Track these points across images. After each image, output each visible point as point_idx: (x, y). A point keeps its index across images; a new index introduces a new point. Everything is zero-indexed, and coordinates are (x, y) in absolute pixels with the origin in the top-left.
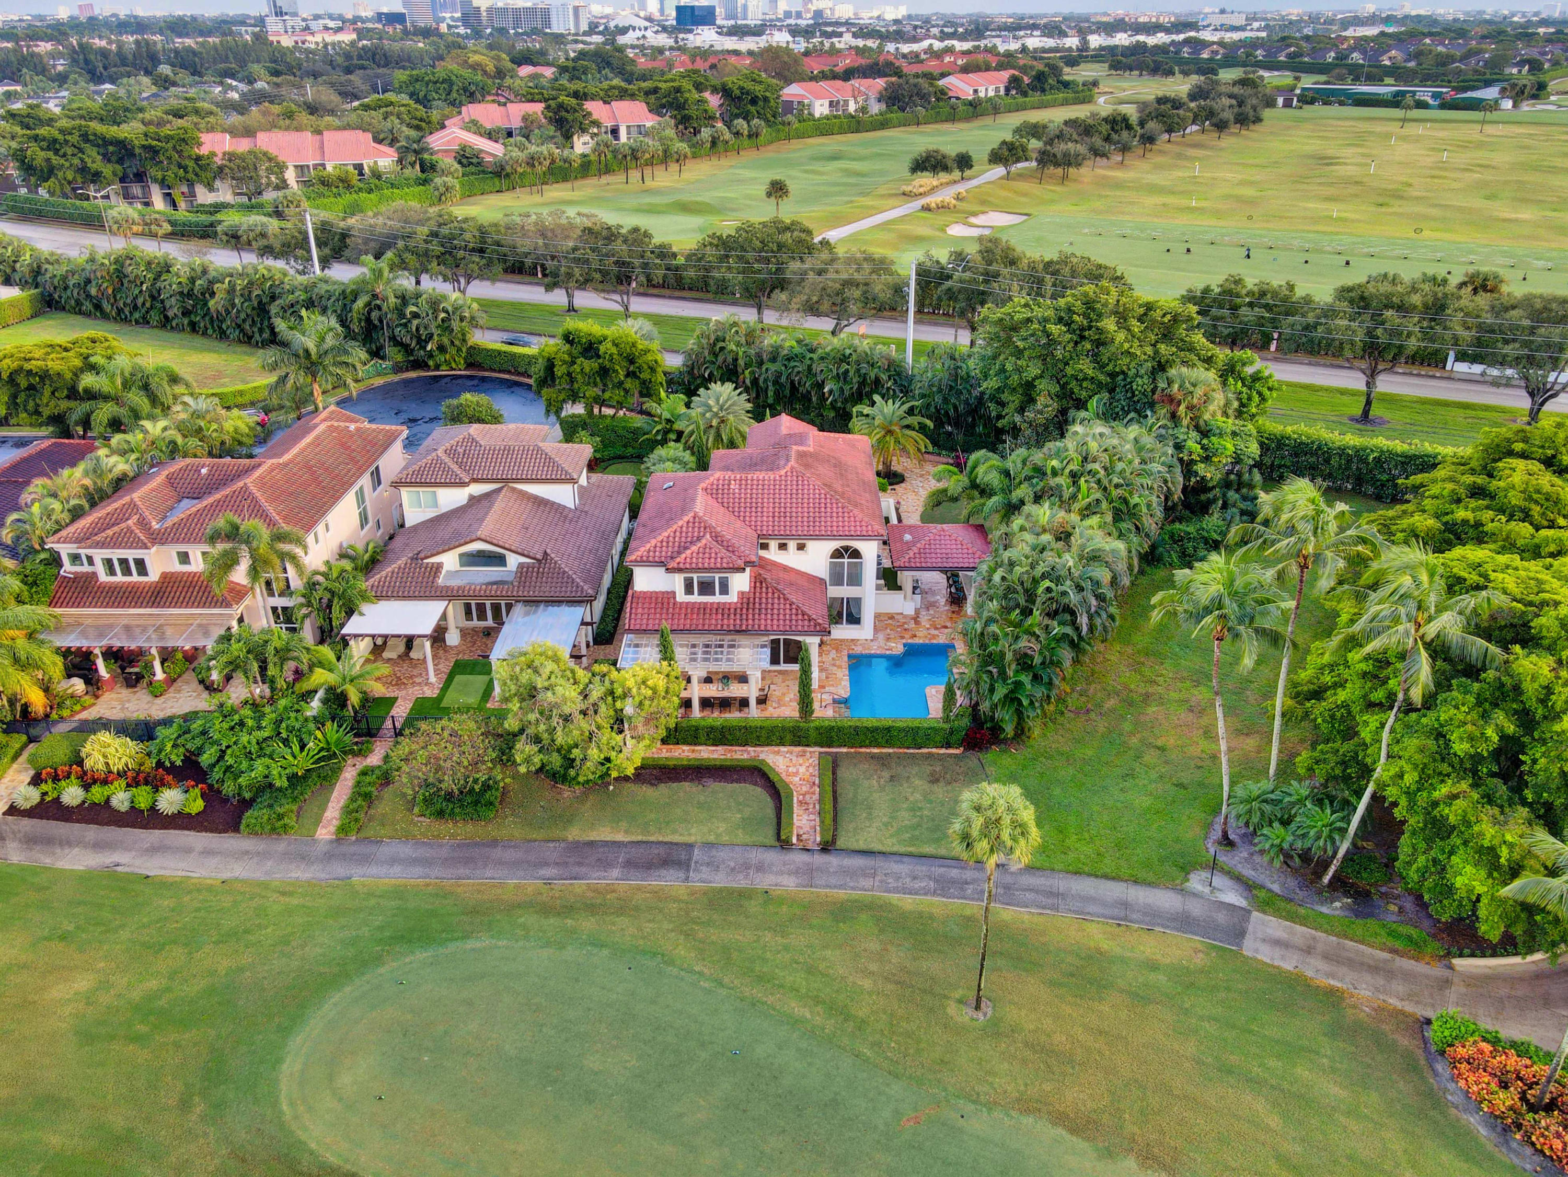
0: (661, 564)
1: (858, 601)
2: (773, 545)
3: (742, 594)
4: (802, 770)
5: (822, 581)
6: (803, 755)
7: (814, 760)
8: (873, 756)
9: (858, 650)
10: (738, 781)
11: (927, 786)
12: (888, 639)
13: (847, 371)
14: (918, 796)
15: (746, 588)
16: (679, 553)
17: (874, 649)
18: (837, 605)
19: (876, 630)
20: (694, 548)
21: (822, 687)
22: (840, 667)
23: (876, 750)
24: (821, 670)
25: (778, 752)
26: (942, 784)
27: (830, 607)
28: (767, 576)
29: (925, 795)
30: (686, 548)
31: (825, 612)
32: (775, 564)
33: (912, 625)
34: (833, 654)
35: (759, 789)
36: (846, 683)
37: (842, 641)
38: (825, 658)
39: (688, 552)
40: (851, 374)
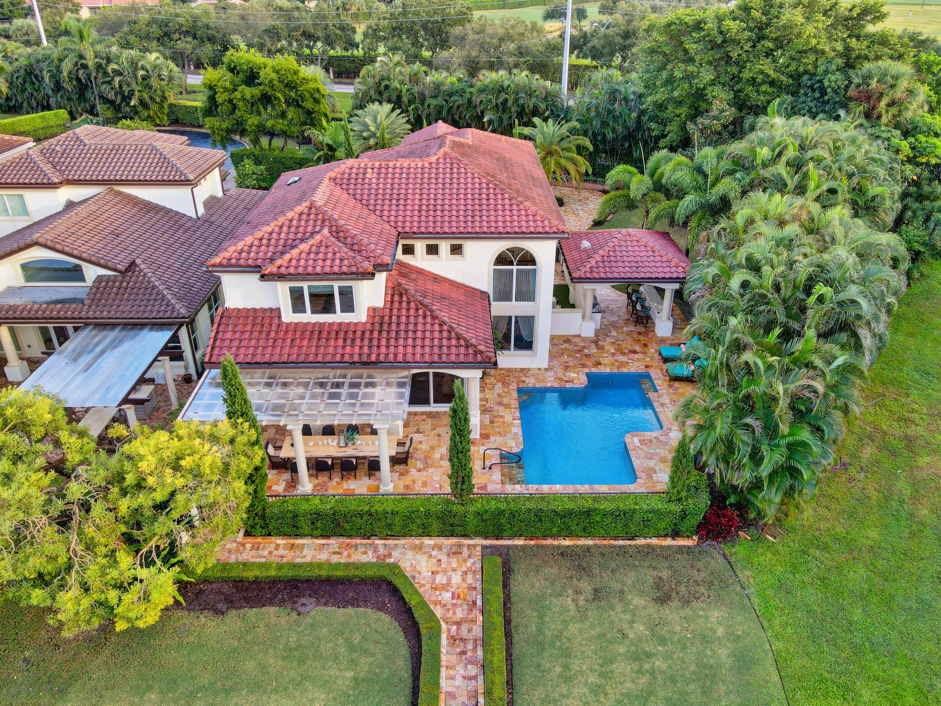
0: (256, 268)
1: (530, 321)
2: (420, 246)
3: (373, 311)
4: (456, 579)
5: (484, 294)
6: (456, 552)
7: (474, 562)
8: (563, 553)
9: (531, 382)
10: (355, 603)
11: (652, 609)
12: (567, 368)
13: (506, 101)
14: (640, 628)
15: (380, 303)
16: (283, 253)
17: (550, 381)
18: (503, 327)
19: (552, 356)
20: (304, 247)
21: (485, 436)
22: (508, 406)
23: (567, 542)
24: (484, 410)
25: (420, 548)
26: (675, 603)
27: (495, 328)
28: (410, 287)
29: (653, 626)
30: (293, 247)
31: (489, 334)
32: (421, 272)
33: (593, 350)
34: (499, 388)
35: (386, 618)
36: (517, 429)
37: (509, 370)
38: (488, 394)
39: (295, 252)
40: (510, 103)
